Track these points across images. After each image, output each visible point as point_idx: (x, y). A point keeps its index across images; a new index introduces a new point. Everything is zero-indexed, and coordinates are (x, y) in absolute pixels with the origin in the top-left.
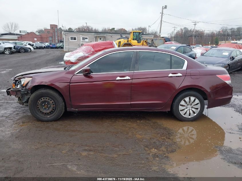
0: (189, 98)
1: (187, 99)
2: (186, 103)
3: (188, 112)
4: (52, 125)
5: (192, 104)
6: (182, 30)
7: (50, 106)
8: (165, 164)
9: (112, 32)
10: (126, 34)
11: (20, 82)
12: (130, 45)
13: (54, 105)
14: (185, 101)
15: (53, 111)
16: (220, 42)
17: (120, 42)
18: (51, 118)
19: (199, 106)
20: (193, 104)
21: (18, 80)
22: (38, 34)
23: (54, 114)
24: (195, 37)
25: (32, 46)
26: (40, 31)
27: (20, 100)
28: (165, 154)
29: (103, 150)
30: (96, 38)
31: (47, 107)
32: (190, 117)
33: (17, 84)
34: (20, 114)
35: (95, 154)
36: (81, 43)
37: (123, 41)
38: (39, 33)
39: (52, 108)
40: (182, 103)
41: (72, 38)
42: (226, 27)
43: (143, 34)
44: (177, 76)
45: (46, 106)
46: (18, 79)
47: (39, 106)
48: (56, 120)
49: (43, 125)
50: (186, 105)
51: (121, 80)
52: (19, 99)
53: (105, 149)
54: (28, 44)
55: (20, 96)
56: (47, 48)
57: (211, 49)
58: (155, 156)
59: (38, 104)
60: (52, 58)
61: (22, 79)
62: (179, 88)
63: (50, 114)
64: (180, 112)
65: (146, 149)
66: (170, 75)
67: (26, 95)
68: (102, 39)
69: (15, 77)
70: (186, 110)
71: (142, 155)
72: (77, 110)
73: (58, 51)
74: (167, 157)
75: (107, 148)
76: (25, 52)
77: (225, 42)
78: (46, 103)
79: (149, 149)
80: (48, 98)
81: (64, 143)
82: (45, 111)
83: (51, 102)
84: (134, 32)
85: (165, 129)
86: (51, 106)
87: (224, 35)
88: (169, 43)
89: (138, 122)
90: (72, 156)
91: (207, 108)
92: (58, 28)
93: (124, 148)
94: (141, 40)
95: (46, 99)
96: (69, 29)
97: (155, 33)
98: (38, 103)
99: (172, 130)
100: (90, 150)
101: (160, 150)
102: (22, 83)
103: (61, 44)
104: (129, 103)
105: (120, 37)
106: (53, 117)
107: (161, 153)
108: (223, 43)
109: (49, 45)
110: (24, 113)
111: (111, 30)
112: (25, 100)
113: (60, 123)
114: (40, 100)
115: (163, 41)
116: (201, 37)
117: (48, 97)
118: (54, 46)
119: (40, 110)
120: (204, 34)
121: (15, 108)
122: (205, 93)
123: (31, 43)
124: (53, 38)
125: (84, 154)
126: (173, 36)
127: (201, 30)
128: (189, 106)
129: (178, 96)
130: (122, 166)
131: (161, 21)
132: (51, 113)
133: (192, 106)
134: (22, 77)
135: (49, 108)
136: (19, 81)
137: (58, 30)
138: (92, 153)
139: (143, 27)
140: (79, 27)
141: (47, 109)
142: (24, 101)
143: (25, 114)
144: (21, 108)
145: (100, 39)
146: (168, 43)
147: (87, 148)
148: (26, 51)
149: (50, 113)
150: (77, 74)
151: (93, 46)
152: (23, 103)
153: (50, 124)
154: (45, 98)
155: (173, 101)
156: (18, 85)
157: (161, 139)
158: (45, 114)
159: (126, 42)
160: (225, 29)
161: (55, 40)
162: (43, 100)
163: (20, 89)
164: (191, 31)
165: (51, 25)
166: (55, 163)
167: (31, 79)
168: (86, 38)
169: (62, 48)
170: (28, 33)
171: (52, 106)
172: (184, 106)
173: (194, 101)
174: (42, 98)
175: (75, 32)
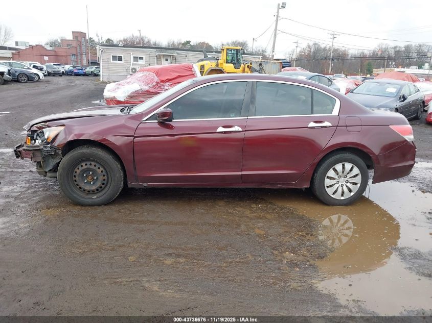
0: (342, 166)
1: (339, 167)
2: (338, 174)
3: (340, 190)
4: (103, 211)
5: (347, 175)
6: (309, 46)
7: (97, 178)
8: (312, 278)
9: (187, 47)
10: (212, 52)
11: (40, 134)
12: (221, 71)
13: (104, 176)
14: (335, 170)
15: (103, 186)
16: (375, 71)
17: (202, 67)
18: (99, 199)
19: (358, 180)
20: (349, 176)
21: (36, 131)
22: (48, 48)
23: (103, 192)
24: (333, 60)
25: (41, 69)
26: (53, 44)
27: (41, 167)
28: (309, 261)
29: (200, 254)
30: (159, 57)
31: (92, 179)
32: (342, 198)
33: (35, 138)
34: (39, 193)
35: (187, 261)
36: (132, 67)
37: (209, 65)
38: (51, 46)
39: (102, 181)
40: (331, 173)
41: (114, 58)
42: (386, 44)
43: (244, 53)
44: (322, 127)
45: (90, 177)
46: (37, 129)
47: (77, 178)
48: (108, 203)
49: (84, 211)
50: (336, 177)
51: (225, 132)
52: (39, 165)
53: (204, 252)
54: (32, 66)
55: (40, 159)
56: (68, 75)
57: (363, 81)
58: (293, 264)
59: (75, 174)
60: (79, 93)
61: (45, 128)
62: (326, 147)
63: (96, 192)
64: (327, 189)
65: (275, 252)
66: (312, 124)
67: (53, 158)
68: (170, 60)
69: (31, 124)
70: (337, 186)
71: (269, 262)
72: (146, 185)
73: (89, 80)
74: (313, 266)
75: (206, 250)
76: (28, 80)
77: (385, 70)
78: (91, 173)
79: (280, 253)
80: (93, 163)
81: (130, 243)
82: (87, 188)
83: (99, 171)
84: (228, 49)
85: (302, 218)
86: (99, 178)
87: (382, 58)
88: (292, 70)
89: (252, 206)
90: (148, 266)
91: (373, 183)
92: (87, 38)
93: (237, 250)
94: (240, 63)
95: (91, 164)
96: (106, 41)
97: (263, 51)
98: (76, 172)
99: (314, 221)
100: (179, 256)
101: (299, 255)
102: (46, 137)
103: (93, 69)
104: (239, 173)
105: (203, 57)
106: (102, 197)
107: (301, 258)
108: (380, 71)
109: (71, 68)
110: (46, 190)
111: (183, 44)
112: (51, 167)
113: (115, 208)
114: (79, 167)
115: (278, 66)
116: (343, 60)
117: (93, 161)
118: (81, 72)
119: (79, 184)
120: (348, 55)
121: (28, 182)
122: (369, 156)
123: (38, 65)
124: (79, 57)
125: (169, 261)
126: (294, 57)
127: (343, 49)
128: (342, 179)
129: (324, 162)
130: (239, 281)
131: (276, 30)
132: (99, 190)
133: (346, 179)
134: (45, 125)
135: (95, 181)
136: (38, 132)
137: (87, 42)
138: (182, 260)
139: (241, 40)
140: (125, 38)
141: (92, 183)
142: (49, 169)
143: (48, 193)
144: (40, 182)
145: (167, 60)
146: (288, 71)
147: (171, 251)
148: (30, 79)
149: (97, 190)
150: (146, 120)
151: (158, 73)
152: (46, 172)
153: (97, 211)
154: (88, 163)
155: (315, 171)
156: (37, 139)
157: (297, 236)
158: (89, 191)
159: (214, 67)
160: (384, 47)
161: (81, 59)
162: (84, 167)
163: (42, 147)
164: (325, 49)
165: (73, 32)
166: (120, 278)
167: (62, 128)
168: (141, 58)
169: (96, 75)
170: (32, 47)
171: (101, 178)
172: (334, 179)
173: (351, 170)
174: (83, 164)
175: (120, 47)
